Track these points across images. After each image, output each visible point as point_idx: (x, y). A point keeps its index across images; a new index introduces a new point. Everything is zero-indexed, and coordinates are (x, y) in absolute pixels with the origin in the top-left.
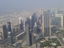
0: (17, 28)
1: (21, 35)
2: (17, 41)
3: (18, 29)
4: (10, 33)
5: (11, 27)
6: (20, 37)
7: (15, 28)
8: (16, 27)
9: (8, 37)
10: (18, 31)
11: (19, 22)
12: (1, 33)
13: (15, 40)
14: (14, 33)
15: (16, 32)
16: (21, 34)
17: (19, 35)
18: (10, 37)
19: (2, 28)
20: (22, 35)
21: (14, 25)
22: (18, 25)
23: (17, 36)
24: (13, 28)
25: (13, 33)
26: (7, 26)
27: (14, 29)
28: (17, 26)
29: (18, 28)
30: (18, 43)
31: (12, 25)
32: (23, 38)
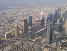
0: (38, 23)
1: (41, 32)
2: (36, 37)
3: (39, 25)
4: (30, 27)
5: (32, 22)
6: (40, 33)
8: (37, 23)
9: (28, 31)
10: (38, 27)
11: (40, 17)
12: (22, 26)
13: (34, 35)
14: (35, 28)
16: (41, 30)
17: (39, 31)
18: (30, 32)
19: (23, 22)
21: (35, 20)
22: (39, 20)
23: (37, 32)
24: (34, 23)
25: (33, 29)
26: (28, 20)
28: (38, 22)
29: (39, 23)
30: (37, 39)
31: (33, 20)
32: (42, 35)
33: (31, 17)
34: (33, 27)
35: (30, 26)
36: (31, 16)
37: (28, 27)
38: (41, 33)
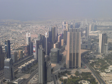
0: (22, 52)
1: (28, 65)
2: (20, 76)
3: (24, 54)
4: (8, 60)
5: (11, 50)
6: (26, 69)
7: (17, 52)
8: (20, 51)
9: (5, 67)
10: (23, 58)
11: (25, 41)
13: (16, 73)
14: (16, 61)
15: (19, 60)
16: (27, 63)
17: (24, 65)
18: (8, 67)
20: (30, 64)
21: (17, 46)
22: (23, 47)
23: (21, 67)
24: (14, 51)
25: (14, 61)
26: (3, 47)
27: (16, 54)
28: (21, 49)
29: (24, 52)
30: (22, 79)
31: (12, 46)
32: (31, 70)
33: (9, 43)
34: (13, 58)
35: (8, 58)
36: (9, 40)
37: (4, 60)
38: (29, 68)
